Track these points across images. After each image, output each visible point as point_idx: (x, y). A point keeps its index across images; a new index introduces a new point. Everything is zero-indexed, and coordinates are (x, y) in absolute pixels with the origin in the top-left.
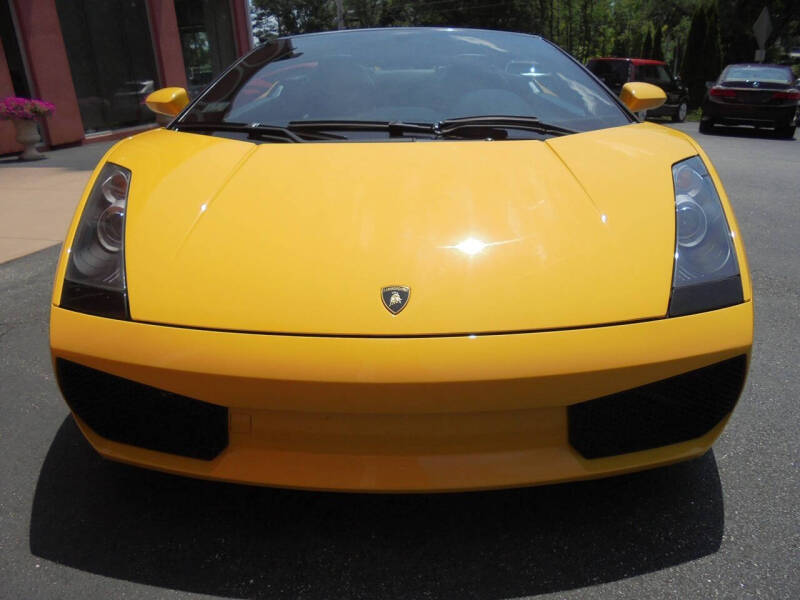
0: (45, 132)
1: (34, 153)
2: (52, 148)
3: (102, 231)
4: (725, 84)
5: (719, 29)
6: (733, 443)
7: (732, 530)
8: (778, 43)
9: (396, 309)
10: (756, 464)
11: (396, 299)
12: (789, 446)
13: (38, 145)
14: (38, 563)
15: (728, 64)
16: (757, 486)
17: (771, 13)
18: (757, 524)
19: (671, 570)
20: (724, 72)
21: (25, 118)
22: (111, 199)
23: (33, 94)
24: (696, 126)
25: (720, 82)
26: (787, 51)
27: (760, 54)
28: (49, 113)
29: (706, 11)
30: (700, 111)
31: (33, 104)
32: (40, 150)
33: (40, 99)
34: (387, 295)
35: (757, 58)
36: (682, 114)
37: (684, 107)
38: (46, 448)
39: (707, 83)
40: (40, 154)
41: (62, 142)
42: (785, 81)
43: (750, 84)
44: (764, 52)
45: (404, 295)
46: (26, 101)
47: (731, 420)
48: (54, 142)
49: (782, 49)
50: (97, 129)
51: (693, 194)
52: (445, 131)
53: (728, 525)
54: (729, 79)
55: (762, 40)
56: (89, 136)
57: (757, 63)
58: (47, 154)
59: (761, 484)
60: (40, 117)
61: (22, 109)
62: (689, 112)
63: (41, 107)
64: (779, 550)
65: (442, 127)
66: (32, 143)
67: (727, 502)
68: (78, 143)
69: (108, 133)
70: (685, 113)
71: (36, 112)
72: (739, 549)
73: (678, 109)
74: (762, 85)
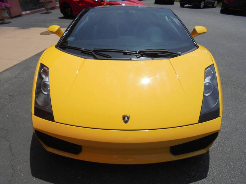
0: (9, 13)
2: (12, 18)
3: (42, 87)
7: (210, 171)
9: (126, 122)
11: (126, 119)
12: (229, 144)
14: (35, 179)
19: (194, 183)
21: (3, 9)
22: (44, 76)
23: (5, 1)
24: (218, 9)
28: (11, 7)
30: (221, 4)
31: (5, 5)
33: (7, 2)
34: (124, 118)
38: (30, 141)
40: (9, 21)
45: (128, 118)
46: (3, 3)
50: (26, 11)
53: (210, 170)
56: (24, 13)
58: (11, 21)
59: (220, 157)
60: (8, 9)
61: (2, 6)
63: (8, 6)
64: (222, 178)
65: (139, 53)
66: (6, 17)
67: (210, 163)
68: (20, 15)
69: (29, 12)
70: (216, 4)
71: (6, 7)
72: (211, 177)
73: (214, 3)
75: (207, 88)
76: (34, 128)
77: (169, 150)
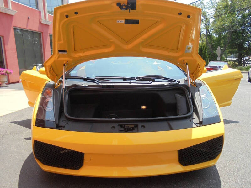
0: (8, 78)
1: (5, 85)
2: (10, 83)
4: (210, 67)
5: (207, 52)
6: (220, 164)
8: (223, 56)
10: (227, 170)
13: (6, 82)
15: (210, 61)
16: (228, 176)
17: (220, 48)
18: (228, 186)
20: (209, 63)
23: (6, 67)
25: (208, 66)
26: (226, 58)
27: (219, 59)
28: (11, 73)
29: (202, 47)
31: (6, 70)
32: (6, 84)
35: (218, 60)
40: (6, 85)
41: (13, 82)
44: (220, 58)
46: (4, 69)
49: (225, 57)
51: (205, 95)
52: (138, 79)
54: (211, 65)
55: (219, 55)
57: (218, 61)
58: (8, 85)
60: (8, 74)
61: (2, 72)
63: (8, 71)
66: (4, 82)
71: (6, 73)
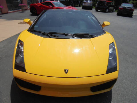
2: (3, 14)
3: (19, 53)
9: (66, 73)
20: (122, 4)
22: (20, 47)
24: (116, 13)
25: (121, 6)
30: (117, 10)
34: (65, 71)
36: (114, 11)
37: (114, 10)
39: (119, 6)
42: (132, 7)
43: (126, 7)
45: (68, 71)
47: (114, 86)
48: (3, 13)
50: (11, 10)
56: (9, 12)
62: (115, 10)
65: (74, 35)
68: (7, 13)
69: (13, 11)
73: (113, 10)
74: (128, 8)
75: (110, 55)
76: (14, 76)
77: (90, 89)
